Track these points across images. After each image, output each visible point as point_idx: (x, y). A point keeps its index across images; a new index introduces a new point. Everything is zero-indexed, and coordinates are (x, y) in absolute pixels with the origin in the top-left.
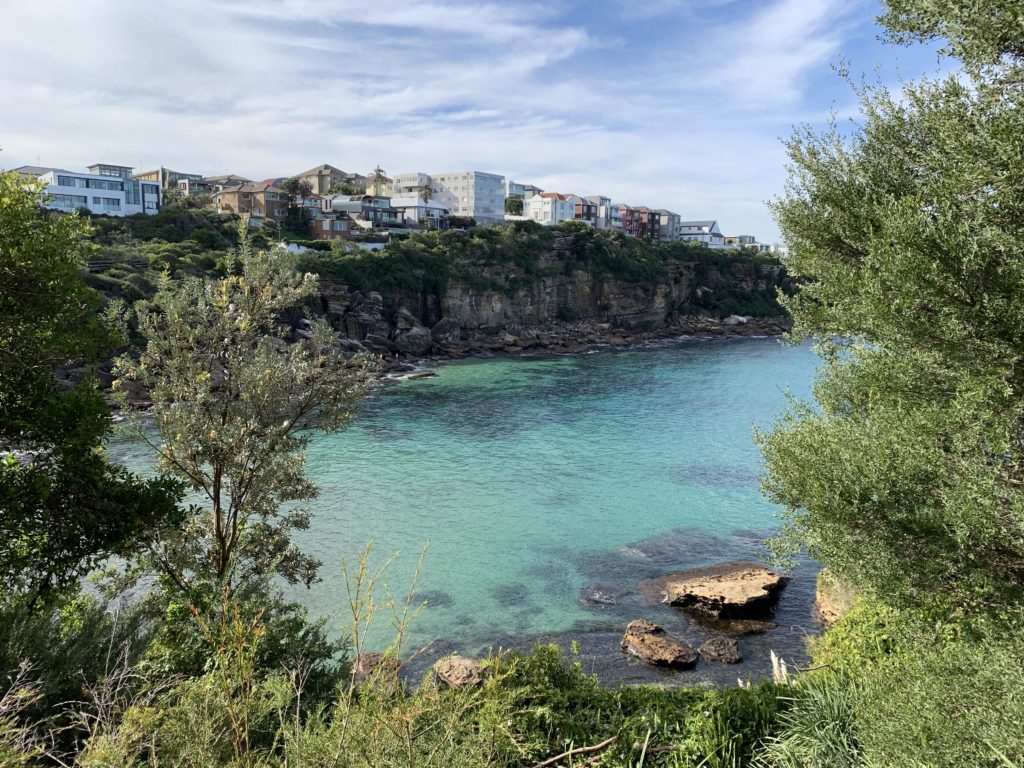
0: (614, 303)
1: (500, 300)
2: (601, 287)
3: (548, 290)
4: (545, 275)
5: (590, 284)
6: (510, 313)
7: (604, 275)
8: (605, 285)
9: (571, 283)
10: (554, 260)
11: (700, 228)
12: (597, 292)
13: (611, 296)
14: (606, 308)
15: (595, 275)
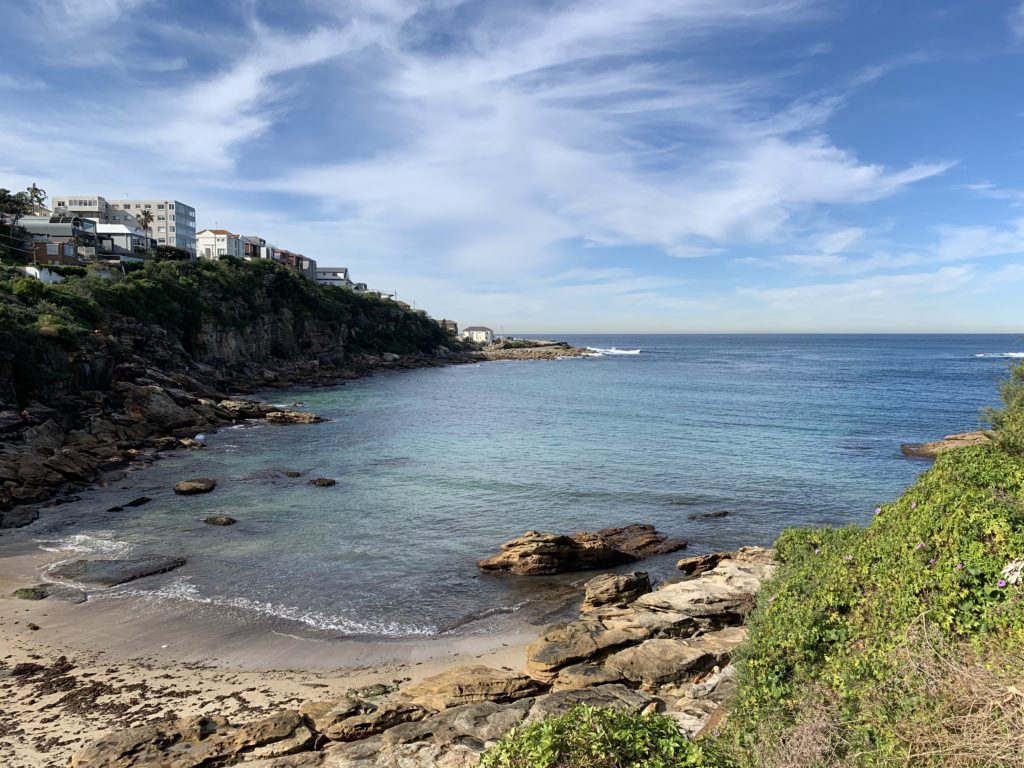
0: (314, 340)
1: (235, 338)
2: (303, 325)
3: (266, 327)
4: (264, 312)
5: (292, 322)
6: (244, 351)
7: (304, 313)
8: (306, 324)
9: (281, 320)
10: (264, 297)
11: (335, 274)
12: (299, 330)
13: (311, 334)
14: (308, 345)
15: (296, 313)
